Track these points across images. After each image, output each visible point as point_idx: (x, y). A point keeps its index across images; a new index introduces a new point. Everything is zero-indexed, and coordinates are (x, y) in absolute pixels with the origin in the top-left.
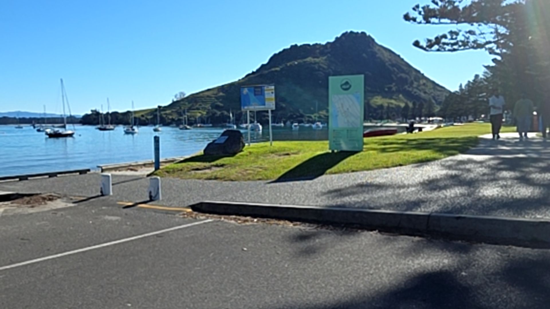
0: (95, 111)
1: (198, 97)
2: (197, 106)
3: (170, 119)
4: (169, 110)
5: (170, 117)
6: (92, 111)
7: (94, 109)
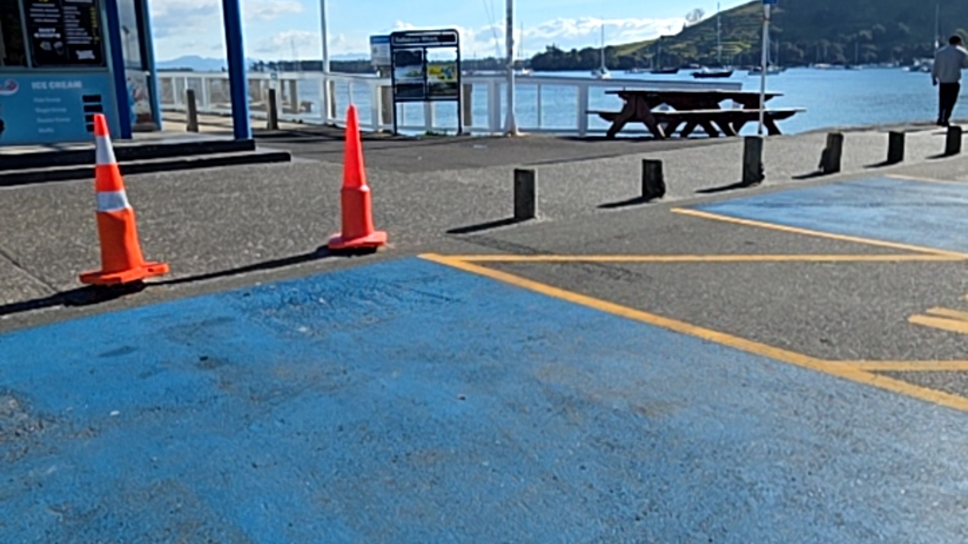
0: (553, 48)
1: (734, 17)
2: (733, 34)
3: (686, 59)
4: (681, 42)
5: (686, 55)
6: (548, 48)
7: (551, 45)
